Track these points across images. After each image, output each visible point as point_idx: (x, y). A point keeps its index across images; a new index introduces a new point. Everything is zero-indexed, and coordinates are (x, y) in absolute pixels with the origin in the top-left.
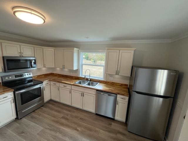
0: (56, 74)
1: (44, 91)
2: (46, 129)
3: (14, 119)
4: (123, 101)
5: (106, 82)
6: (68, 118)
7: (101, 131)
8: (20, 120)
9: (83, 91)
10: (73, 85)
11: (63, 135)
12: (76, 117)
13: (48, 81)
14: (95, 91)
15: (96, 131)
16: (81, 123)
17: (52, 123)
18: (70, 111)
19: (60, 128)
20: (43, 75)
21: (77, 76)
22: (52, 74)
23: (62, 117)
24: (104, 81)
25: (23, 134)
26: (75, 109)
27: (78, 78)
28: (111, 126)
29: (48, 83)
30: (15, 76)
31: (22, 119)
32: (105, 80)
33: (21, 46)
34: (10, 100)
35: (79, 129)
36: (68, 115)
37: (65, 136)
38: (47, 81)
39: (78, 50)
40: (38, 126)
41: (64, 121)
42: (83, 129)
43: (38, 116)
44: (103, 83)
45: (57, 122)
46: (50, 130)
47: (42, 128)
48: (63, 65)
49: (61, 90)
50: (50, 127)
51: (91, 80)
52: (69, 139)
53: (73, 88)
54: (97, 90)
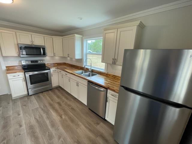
0: (67, 63)
1: (52, 77)
2: (40, 108)
3: (26, 94)
4: (112, 98)
5: (107, 75)
6: (62, 104)
7: (83, 127)
8: (31, 96)
9: (77, 80)
10: (71, 73)
11: (47, 117)
12: (69, 106)
13: (56, 68)
14: (87, 81)
16: (69, 112)
17: (47, 105)
18: (67, 99)
19: (49, 111)
20: (56, 63)
21: (82, 66)
22: (65, 64)
23: (58, 102)
24: (105, 73)
25: (24, 107)
26: (73, 99)
27: (82, 68)
28: (97, 126)
29: (56, 71)
30: (31, 61)
31: (32, 96)
33: (32, 35)
34: (22, 78)
35: (63, 117)
36: (63, 102)
37: (48, 118)
38: (54, 68)
39: (82, 38)
40: (37, 104)
41: (57, 106)
42: (67, 118)
43: (42, 97)
44: (104, 75)
45: (51, 105)
46: (42, 109)
47: (38, 106)
48: (68, 53)
49: (64, 78)
50: (44, 107)
51: (92, 71)
52: (50, 122)
53: (71, 76)
54: (89, 81)
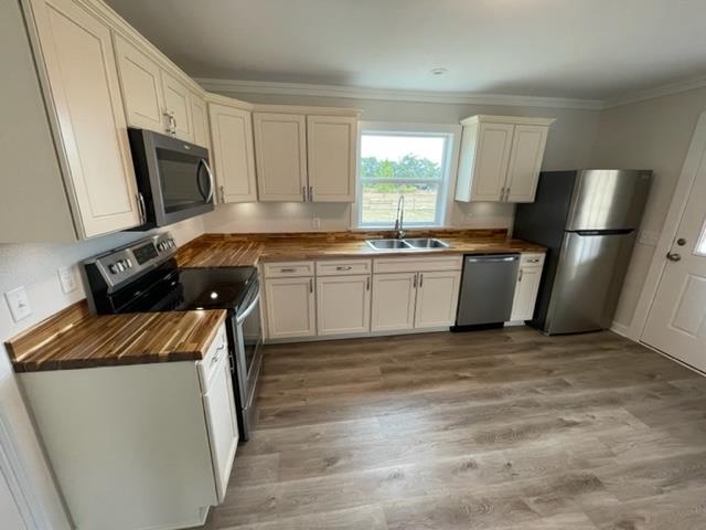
4: (532, 267)
5: (451, 233)
9: (415, 269)
10: (380, 256)
14: (460, 258)
15: (503, 361)
24: (445, 231)
30: (135, 253)
32: (449, 227)
42: (471, 370)
48: (304, 184)
53: (379, 266)
54: (466, 255)
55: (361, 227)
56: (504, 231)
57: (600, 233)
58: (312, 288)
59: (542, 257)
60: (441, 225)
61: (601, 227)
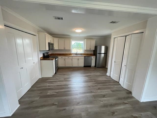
9: (78, 58)
53: (73, 57)
54: (85, 56)
55: (72, 53)
56: (92, 54)
57: (103, 54)
58: (65, 60)
59: (95, 57)
60: (83, 53)
61: (104, 53)
